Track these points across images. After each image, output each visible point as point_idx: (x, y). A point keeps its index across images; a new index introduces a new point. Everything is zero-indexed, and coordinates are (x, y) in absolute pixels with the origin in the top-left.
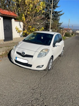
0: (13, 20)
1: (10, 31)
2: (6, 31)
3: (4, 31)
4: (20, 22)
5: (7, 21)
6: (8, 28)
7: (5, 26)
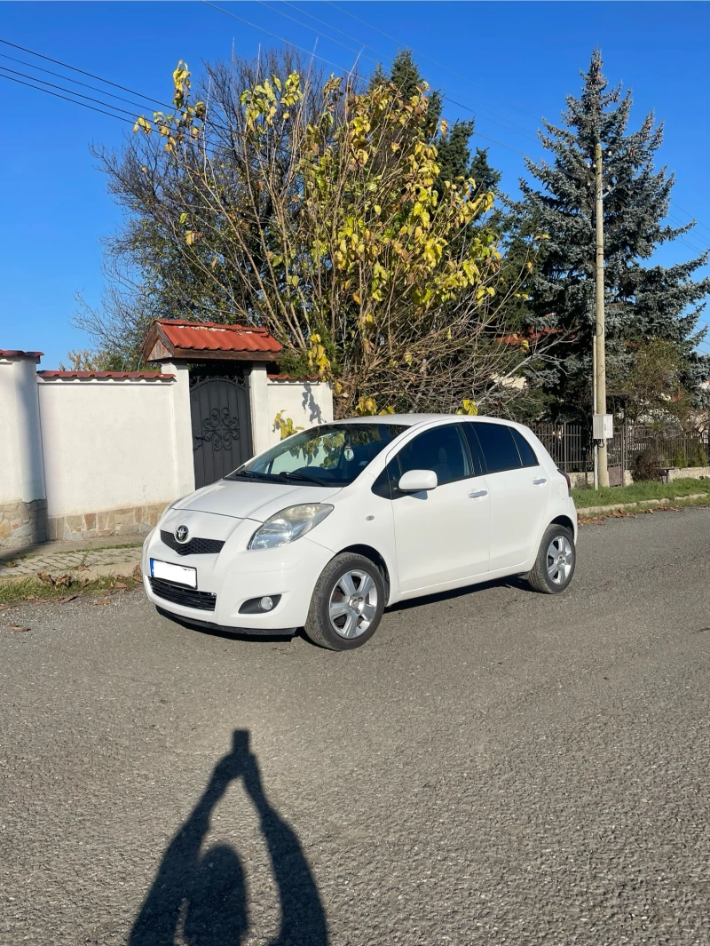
0: (258, 377)
1: (235, 443)
2: (208, 446)
3: (195, 450)
4: (307, 386)
5: (220, 390)
6: (221, 430)
7: (206, 415)
